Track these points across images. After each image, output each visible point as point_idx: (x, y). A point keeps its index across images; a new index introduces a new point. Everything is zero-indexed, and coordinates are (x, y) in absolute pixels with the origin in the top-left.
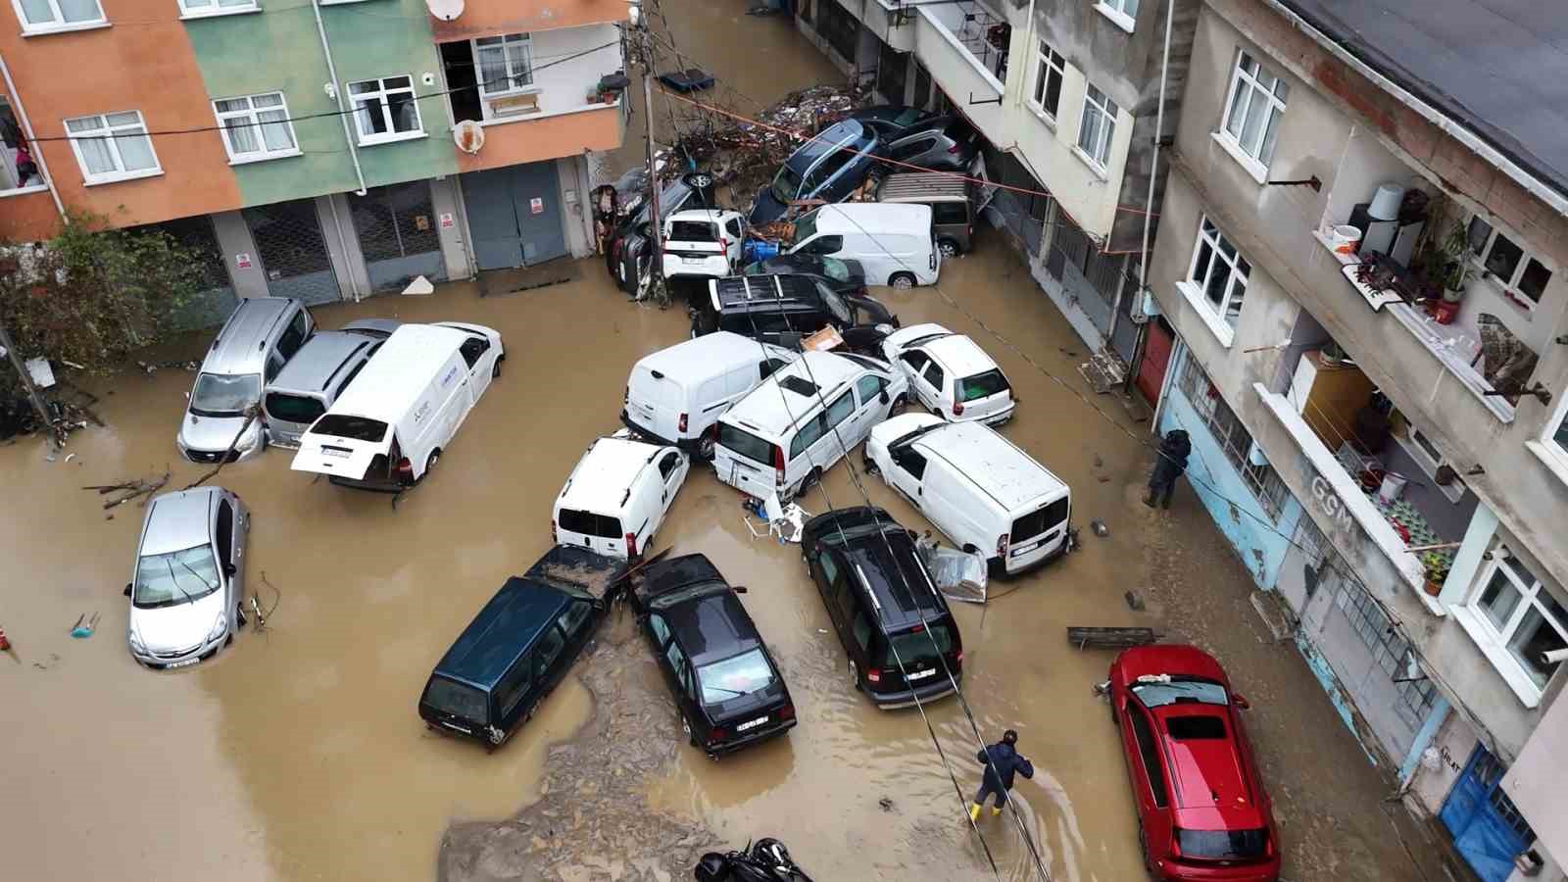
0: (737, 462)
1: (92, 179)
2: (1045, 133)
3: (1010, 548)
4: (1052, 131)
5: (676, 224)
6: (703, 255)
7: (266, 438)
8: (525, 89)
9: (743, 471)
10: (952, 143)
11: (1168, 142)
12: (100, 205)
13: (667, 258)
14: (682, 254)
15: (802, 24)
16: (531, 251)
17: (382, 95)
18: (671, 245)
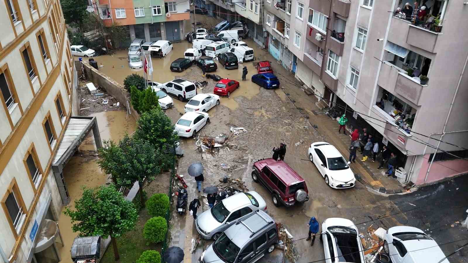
0: (209, 52)
1: (117, 18)
2: (251, 12)
3: (245, 56)
4: (252, 12)
5: (198, 30)
6: (202, 34)
7: (140, 54)
8: (175, 11)
9: (210, 53)
10: (241, 23)
11: (263, 6)
12: (118, 22)
13: (197, 35)
14: (199, 35)
15: (217, 17)
16: (175, 38)
17: (156, 8)
18: (197, 33)
